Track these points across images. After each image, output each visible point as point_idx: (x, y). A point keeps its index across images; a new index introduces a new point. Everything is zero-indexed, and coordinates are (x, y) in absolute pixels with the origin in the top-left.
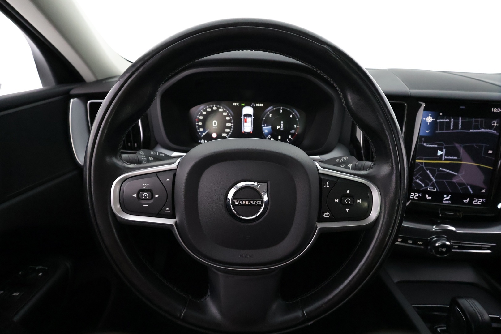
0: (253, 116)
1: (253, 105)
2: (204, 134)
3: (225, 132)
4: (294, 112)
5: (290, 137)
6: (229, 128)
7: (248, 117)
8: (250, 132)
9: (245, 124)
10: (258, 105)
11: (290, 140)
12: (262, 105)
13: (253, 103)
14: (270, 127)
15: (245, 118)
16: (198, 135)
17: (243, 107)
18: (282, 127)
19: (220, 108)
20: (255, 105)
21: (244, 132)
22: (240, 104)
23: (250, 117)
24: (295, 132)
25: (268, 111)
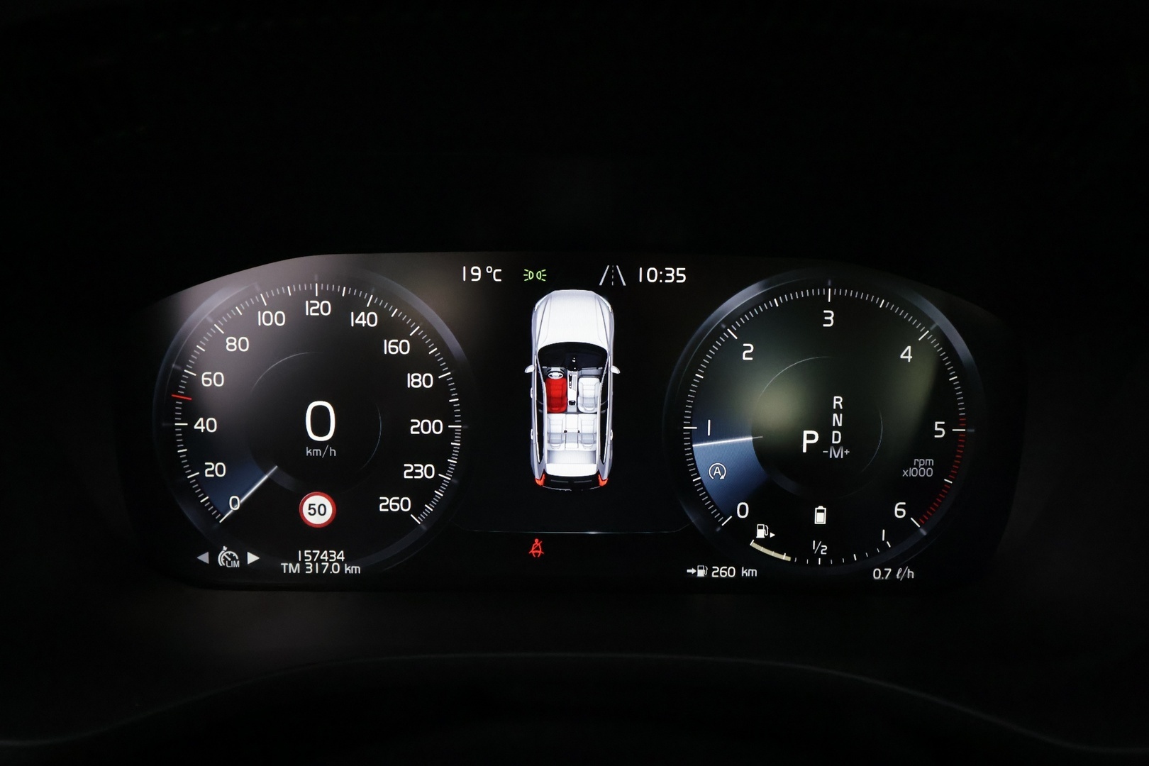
0: (610, 359)
1: (613, 275)
2: (235, 504)
3: (400, 488)
4: (928, 322)
5: (899, 511)
6: (432, 450)
7: (577, 367)
8: (595, 478)
9: (555, 423)
10: (650, 275)
11: (900, 530)
12: (677, 275)
13: (613, 264)
14: (750, 439)
15: (556, 374)
16: (190, 514)
17: (541, 290)
18: (836, 437)
19: (359, 307)
20: (631, 276)
21: (549, 478)
22: (515, 275)
23: (594, 371)
24: (940, 471)
25: (730, 320)
